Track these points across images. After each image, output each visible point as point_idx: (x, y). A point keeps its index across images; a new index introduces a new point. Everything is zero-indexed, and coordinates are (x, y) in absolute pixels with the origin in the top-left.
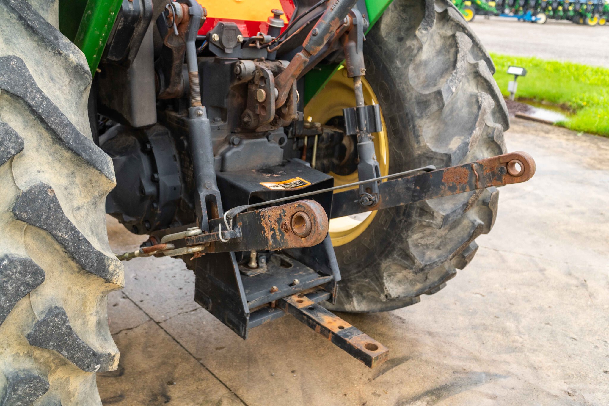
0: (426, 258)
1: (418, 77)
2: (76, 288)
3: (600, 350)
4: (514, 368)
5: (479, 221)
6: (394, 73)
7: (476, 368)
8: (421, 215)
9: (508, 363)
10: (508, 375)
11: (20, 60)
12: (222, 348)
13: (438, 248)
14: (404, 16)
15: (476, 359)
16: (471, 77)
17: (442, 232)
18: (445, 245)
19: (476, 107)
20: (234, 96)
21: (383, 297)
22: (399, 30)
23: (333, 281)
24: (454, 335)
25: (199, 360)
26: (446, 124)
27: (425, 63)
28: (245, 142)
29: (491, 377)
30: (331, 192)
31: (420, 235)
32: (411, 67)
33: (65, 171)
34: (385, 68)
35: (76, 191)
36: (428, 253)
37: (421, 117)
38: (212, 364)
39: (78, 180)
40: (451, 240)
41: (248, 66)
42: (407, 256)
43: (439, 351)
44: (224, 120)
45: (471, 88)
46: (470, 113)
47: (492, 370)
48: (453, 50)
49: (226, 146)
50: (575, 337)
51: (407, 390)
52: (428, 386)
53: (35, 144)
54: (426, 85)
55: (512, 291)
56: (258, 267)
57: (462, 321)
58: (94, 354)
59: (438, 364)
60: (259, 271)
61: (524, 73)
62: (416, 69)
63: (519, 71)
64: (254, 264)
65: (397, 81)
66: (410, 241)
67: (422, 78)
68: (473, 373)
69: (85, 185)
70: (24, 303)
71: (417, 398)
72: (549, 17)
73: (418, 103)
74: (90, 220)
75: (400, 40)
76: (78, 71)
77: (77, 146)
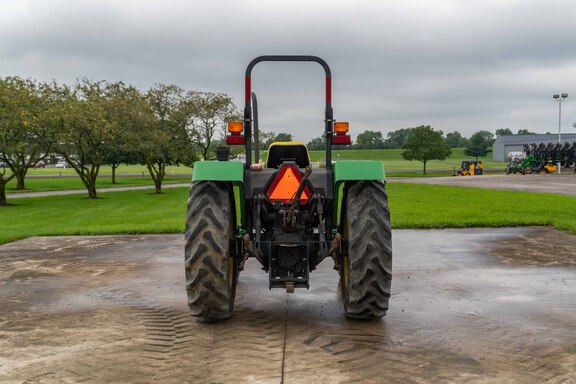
2: (215, 254)
11: (212, 209)
33: (216, 230)
39: (218, 232)
53: (211, 224)
58: (218, 272)
64: (289, 276)
70: (204, 254)
74: (221, 241)
76: (224, 211)
77: (218, 226)
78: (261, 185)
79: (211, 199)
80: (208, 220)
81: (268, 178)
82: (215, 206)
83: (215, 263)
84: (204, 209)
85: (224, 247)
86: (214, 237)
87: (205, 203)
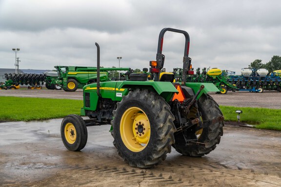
0: (212, 139)
8: (210, 131)
16: (215, 107)
27: (207, 106)
31: (210, 135)
42: (208, 139)
48: (211, 103)
54: (208, 109)
61: (242, 112)
63: (240, 112)
72: (263, 89)
73: (207, 112)
75: (202, 102)
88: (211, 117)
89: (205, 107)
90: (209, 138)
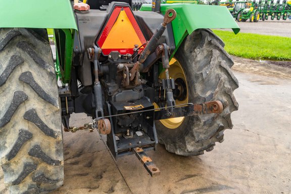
0: (200, 137)
1: (196, 66)
2: (46, 140)
3: (285, 183)
4: (240, 185)
5: (222, 124)
6: (188, 65)
7: (222, 183)
8: (197, 121)
9: (238, 183)
10: (236, 188)
11: (30, 73)
12: (127, 162)
13: (205, 134)
14: (194, 43)
15: (224, 180)
16: (218, 67)
17: (206, 127)
18: (208, 133)
19: (218, 79)
20: (119, 75)
21: (186, 150)
22: (191, 48)
23: (155, 143)
24: (220, 169)
25: (117, 165)
26: (206, 86)
27: (199, 61)
28: (123, 91)
29: (227, 187)
30: (154, 111)
31: (197, 128)
32: (194, 63)
33: (43, 105)
34: (185, 63)
35: (46, 110)
36: (201, 135)
37: (196, 82)
38: (121, 168)
39: (47, 107)
40: (210, 131)
41: (121, 65)
42: (193, 136)
43: (210, 175)
44: (116, 83)
45: (218, 71)
46: (216, 81)
47: (229, 185)
48: (210, 57)
49: (117, 92)
50: (276, 176)
51: (189, 188)
52: (199, 187)
53: (33, 96)
54: (199, 71)
55: (256, 153)
56: (130, 135)
57: (227, 163)
58: (52, 160)
59: (207, 180)
60: (130, 137)
62: (195, 64)
64: (128, 134)
65: (189, 68)
66: (193, 130)
67: (197, 67)
68: (220, 185)
69: (49, 109)
70: (28, 143)
71: (192, 191)
73: (196, 77)
74: (51, 119)
75: (191, 52)
76: (50, 74)
77: (45, 98)
78: (94, 33)
79: (25, 56)
80: (28, 91)
81: (101, 22)
82: (35, 66)
83: (46, 151)
84: (18, 73)
85: (56, 125)
86: (41, 115)
87: (16, 63)
88: (204, 91)
89: (193, 65)
90: (195, 135)
